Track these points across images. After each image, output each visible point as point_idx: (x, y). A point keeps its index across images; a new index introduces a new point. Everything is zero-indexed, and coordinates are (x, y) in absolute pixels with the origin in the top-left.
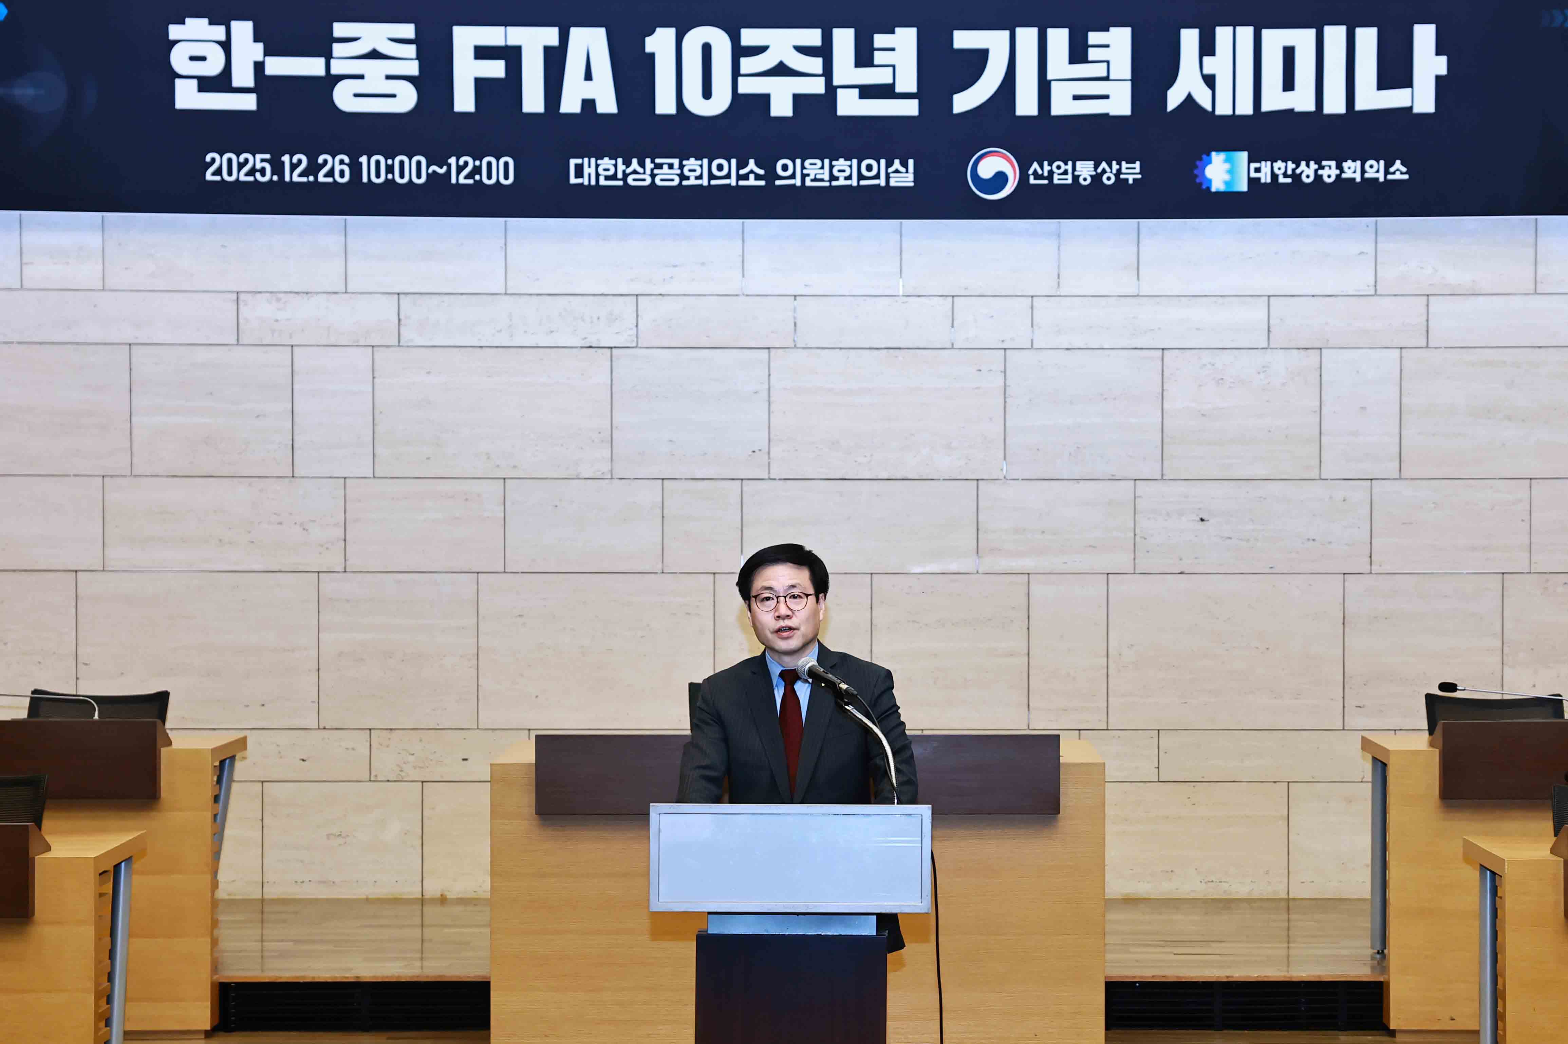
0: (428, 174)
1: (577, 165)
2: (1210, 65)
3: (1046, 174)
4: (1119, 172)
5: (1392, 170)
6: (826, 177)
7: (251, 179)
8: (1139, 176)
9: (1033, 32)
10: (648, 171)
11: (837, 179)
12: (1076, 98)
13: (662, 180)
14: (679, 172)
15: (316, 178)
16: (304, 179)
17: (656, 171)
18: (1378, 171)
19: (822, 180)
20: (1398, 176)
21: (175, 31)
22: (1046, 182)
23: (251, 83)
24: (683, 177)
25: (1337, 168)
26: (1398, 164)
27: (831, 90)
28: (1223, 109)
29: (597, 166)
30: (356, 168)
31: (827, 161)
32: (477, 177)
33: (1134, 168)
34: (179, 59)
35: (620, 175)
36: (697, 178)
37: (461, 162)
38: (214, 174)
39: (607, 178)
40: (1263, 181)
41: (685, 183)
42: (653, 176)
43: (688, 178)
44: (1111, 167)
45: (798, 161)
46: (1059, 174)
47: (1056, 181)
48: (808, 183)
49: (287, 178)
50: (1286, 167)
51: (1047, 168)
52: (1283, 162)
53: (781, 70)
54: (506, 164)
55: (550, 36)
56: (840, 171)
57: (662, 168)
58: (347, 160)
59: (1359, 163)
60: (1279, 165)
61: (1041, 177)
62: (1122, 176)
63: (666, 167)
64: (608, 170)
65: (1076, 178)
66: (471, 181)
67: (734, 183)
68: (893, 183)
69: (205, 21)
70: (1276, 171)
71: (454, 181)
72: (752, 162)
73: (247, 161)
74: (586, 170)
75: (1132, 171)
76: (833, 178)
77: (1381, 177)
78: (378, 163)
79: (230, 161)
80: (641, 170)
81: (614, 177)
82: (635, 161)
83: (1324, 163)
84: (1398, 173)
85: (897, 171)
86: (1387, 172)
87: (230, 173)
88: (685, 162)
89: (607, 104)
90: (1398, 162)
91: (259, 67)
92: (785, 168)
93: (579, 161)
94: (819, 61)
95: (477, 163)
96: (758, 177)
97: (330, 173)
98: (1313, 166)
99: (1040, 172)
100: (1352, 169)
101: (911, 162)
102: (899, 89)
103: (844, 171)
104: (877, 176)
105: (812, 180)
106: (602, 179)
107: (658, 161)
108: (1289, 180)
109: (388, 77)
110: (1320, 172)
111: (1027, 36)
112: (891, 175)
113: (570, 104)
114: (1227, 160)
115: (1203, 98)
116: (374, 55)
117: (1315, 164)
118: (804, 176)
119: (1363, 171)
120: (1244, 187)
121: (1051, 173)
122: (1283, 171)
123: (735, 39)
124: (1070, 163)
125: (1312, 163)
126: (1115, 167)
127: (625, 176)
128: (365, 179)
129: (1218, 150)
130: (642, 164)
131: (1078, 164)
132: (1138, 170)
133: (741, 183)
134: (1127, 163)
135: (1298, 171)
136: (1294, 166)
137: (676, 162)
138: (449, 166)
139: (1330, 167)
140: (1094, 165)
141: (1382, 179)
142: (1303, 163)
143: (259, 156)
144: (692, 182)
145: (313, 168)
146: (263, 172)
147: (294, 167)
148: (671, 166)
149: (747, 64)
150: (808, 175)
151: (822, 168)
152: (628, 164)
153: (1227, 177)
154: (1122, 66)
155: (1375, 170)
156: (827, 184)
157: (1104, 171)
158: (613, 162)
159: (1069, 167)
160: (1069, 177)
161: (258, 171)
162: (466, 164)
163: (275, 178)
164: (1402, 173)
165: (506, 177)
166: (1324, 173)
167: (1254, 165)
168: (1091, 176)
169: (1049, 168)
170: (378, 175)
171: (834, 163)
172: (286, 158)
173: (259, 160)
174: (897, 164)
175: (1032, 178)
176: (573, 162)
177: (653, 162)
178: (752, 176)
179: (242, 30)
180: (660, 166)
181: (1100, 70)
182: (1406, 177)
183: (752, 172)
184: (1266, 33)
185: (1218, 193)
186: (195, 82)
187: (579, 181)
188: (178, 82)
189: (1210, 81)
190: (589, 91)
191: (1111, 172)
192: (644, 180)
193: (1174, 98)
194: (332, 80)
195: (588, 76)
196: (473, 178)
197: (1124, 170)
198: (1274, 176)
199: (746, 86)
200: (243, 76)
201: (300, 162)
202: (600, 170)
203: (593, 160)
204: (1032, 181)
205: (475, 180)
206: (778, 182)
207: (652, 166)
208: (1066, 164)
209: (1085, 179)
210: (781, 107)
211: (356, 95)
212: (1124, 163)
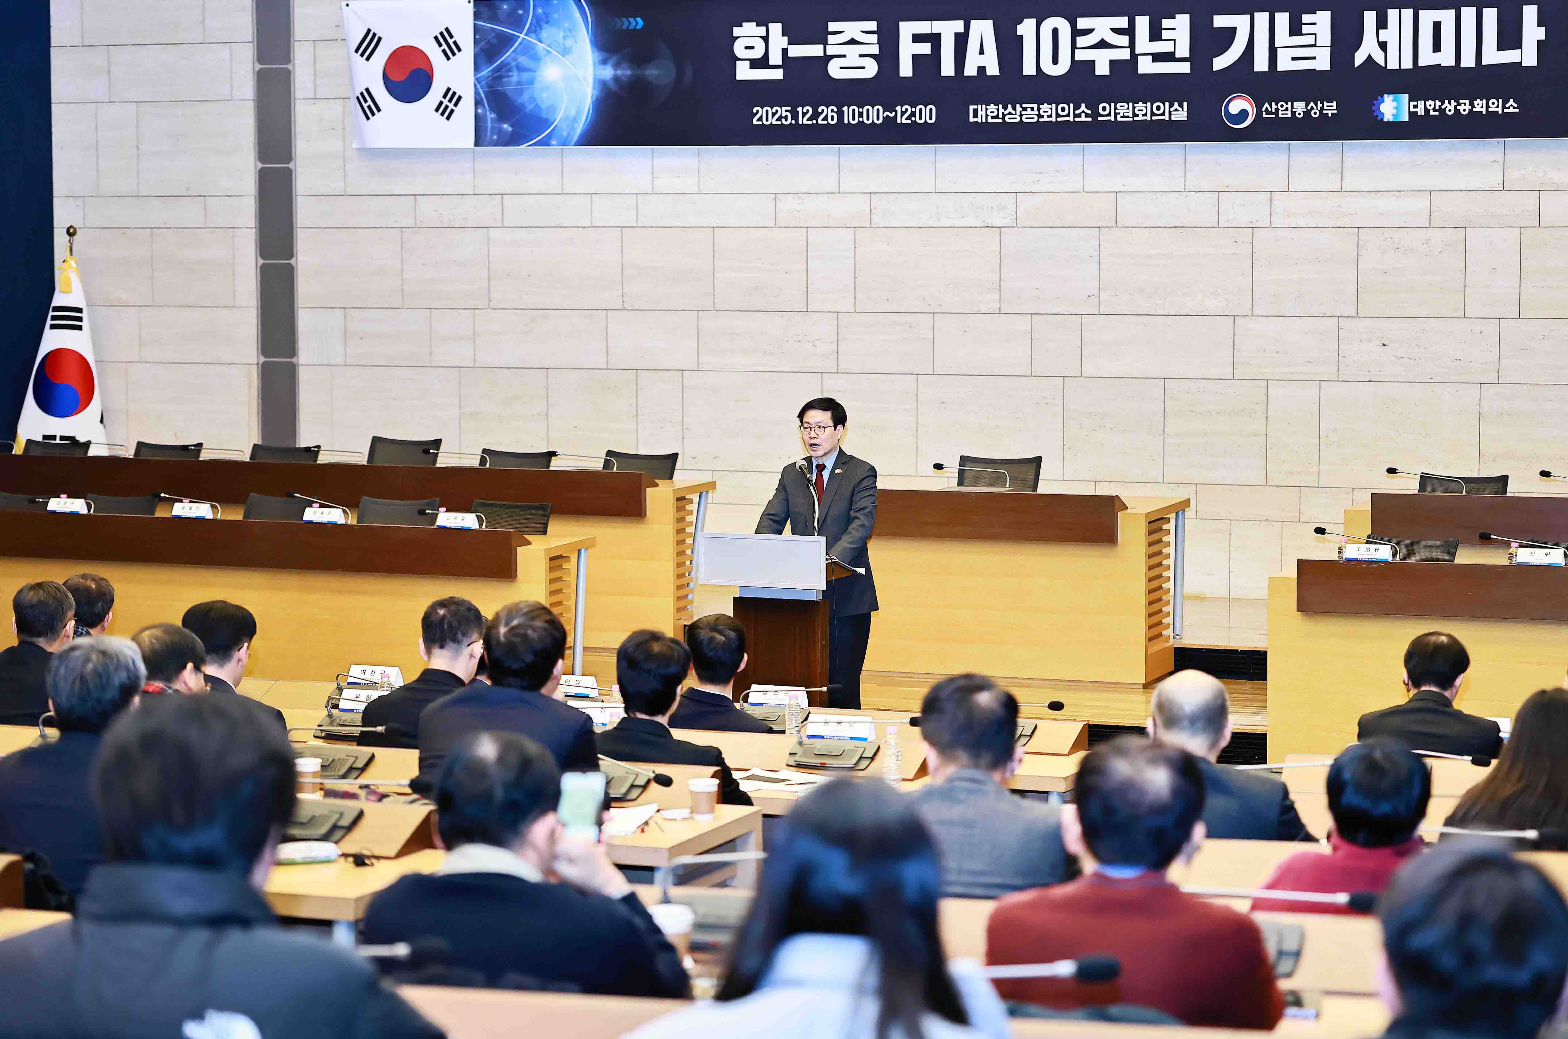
0: (883, 117)
1: (974, 110)
2: (1384, 35)
3: (1273, 111)
4: (1322, 108)
5: (1507, 105)
6: (1131, 115)
7: (779, 123)
8: (1336, 112)
9: (1266, 15)
10: (1018, 113)
11: (1137, 116)
12: (1294, 59)
13: (1026, 118)
14: (1037, 113)
15: (817, 121)
16: (810, 122)
17: (1023, 113)
18: (1498, 107)
19: (1128, 117)
20: (1511, 110)
21: (737, 31)
22: (1274, 116)
23: (779, 62)
24: (1040, 116)
25: (1469, 105)
26: (1511, 102)
27: (1134, 56)
28: (1393, 65)
29: (987, 109)
30: (840, 114)
31: (1131, 104)
32: (913, 119)
33: (1332, 106)
34: (739, 49)
35: (1001, 116)
36: (1049, 117)
37: (904, 110)
38: (758, 120)
39: (993, 118)
40: (1419, 114)
41: (1041, 120)
42: (1021, 116)
43: (1043, 117)
44: (1316, 106)
45: (1113, 105)
46: (1282, 111)
47: (1280, 116)
48: (1119, 119)
49: (800, 122)
50: (1435, 104)
51: (1274, 106)
52: (1432, 101)
53: (1103, 44)
54: (931, 110)
55: (958, 26)
56: (1139, 110)
57: (1026, 110)
58: (835, 110)
59: (1484, 101)
60: (1430, 102)
61: (1271, 113)
62: (1324, 112)
63: (1029, 110)
64: (993, 112)
65: (1293, 113)
66: (909, 122)
67: (1072, 120)
68: (1173, 118)
69: (755, 24)
70: (1428, 107)
71: (899, 121)
72: (1083, 105)
73: (777, 111)
74: (980, 113)
75: (1330, 108)
76: (1135, 115)
77: (1500, 110)
78: (854, 110)
79: (767, 111)
80: (1013, 112)
81: (997, 117)
82: (1010, 106)
83: (1461, 101)
84: (1511, 108)
85: (1176, 110)
86: (1504, 107)
87: (767, 120)
88: (1041, 106)
89: (993, 70)
90: (1511, 100)
91: (785, 51)
92: (1104, 109)
93: (975, 107)
94: (1127, 37)
95: (913, 109)
96: (1087, 115)
97: (825, 118)
98: (1453, 103)
99: (1270, 110)
100: (1480, 105)
101: (1185, 104)
102: (1177, 56)
103: (1142, 110)
104: (1163, 114)
105: (1121, 117)
106: (989, 118)
107: (1024, 106)
108: (1437, 113)
109: (861, 56)
110: (1458, 107)
111: (1262, 18)
112: (1172, 113)
113: (970, 70)
114: (1394, 100)
115: (1379, 57)
116: (853, 42)
117: (1455, 102)
118: (1116, 114)
119: (1488, 106)
120: (1406, 118)
121: (1277, 110)
122: (1432, 107)
123: (1073, 25)
124: (1289, 103)
125: (1453, 101)
126: (1320, 105)
127: (1004, 115)
128: (846, 122)
129: (1389, 93)
130: (1014, 109)
131: (1295, 103)
132: (1334, 108)
133: (1076, 119)
134: (1327, 103)
135: (1443, 107)
136: (1440, 104)
137: (1035, 106)
138: (896, 112)
139: (1465, 104)
140: (1306, 104)
141: (1500, 112)
142: (1447, 102)
143: (784, 108)
144: (1046, 119)
145: (816, 115)
146: (786, 118)
147: (804, 114)
148: (1032, 109)
149: (1081, 41)
150: (1119, 113)
151: (1128, 108)
152: (1005, 108)
153: (1395, 112)
154: (1325, 38)
155: (1496, 106)
156: (1131, 119)
157: (1312, 108)
158: (996, 107)
159: (1289, 106)
160: (1289, 112)
161: (783, 117)
162: (907, 110)
163: (793, 122)
164: (1514, 108)
165: (931, 119)
166: (1461, 108)
167: (1412, 103)
168: (1303, 112)
169: (1276, 107)
170: (854, 119)
171: (1136, 105)
172: (800, 109)
173: (783, 111)
174: (1176, 105)
175: (1264, 113)
176: (972, 107)
177: (1021, 106)
178: (1083, 115)
179: (776, 28)
180: (1025, 109)
181: (1310, 40)
182: (1517, 110)
183: (1083, 112)
184: (1422, 13)
185: (1389, 122)
186: (748, 62)
187: (975, 120)
188: (738, 62)
189: (1383, 46)
190: (982, 61)
191: (1317, 109)
192: (1016, 118)
193: (1359, 58)
194: (827, 58)
195: (982, 52)
196: (911, 120)
197: (1325, 108)
198: (1427, 111)
199: (1080, 56)
200: (775, 58)
201: (808, 111)
202: (988, 112)
203: (984, 106)
204: (1264, 115)
205: (912, 121)
206: (1100, 119)
207: (1021, 109)
208: (1287, 104)
209: (1299, 114)
210: (1102, 69)
211: (841, 68)
212: (1325, 102)
